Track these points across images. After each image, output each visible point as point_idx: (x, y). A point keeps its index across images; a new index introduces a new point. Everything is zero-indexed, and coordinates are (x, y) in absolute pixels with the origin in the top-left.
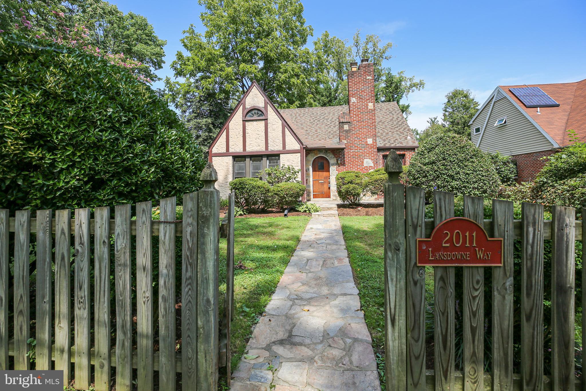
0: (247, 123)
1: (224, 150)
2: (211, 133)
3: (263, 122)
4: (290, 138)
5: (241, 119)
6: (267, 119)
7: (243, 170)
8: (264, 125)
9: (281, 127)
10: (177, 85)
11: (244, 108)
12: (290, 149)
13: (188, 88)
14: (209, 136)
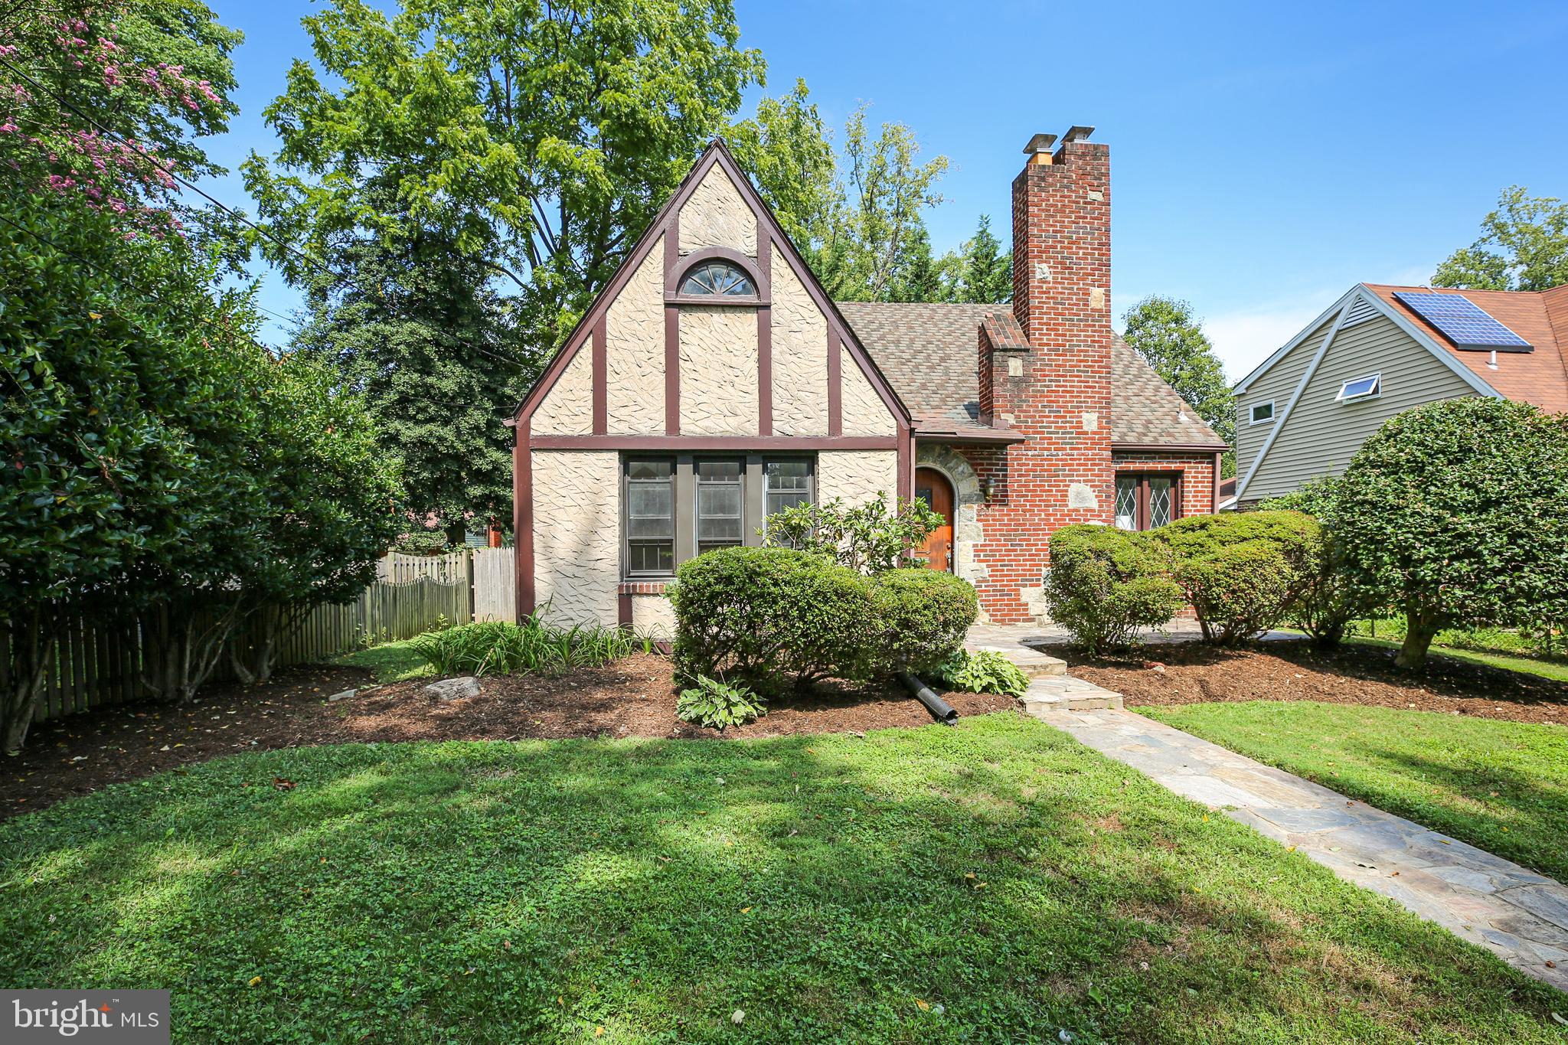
0: (684, 319)
1: (584, 426)
2: (429, 374)
3: (752, 318)
4: (857, 390)
5: (662, 302)
6: (768, 307)
7: (662, 509)
8: (754, 328)
9: (825, 341)
10: (293, 192)
11: (672, 253)
12: (859, 434)
13: (339, 202)
14: (425, 385)
